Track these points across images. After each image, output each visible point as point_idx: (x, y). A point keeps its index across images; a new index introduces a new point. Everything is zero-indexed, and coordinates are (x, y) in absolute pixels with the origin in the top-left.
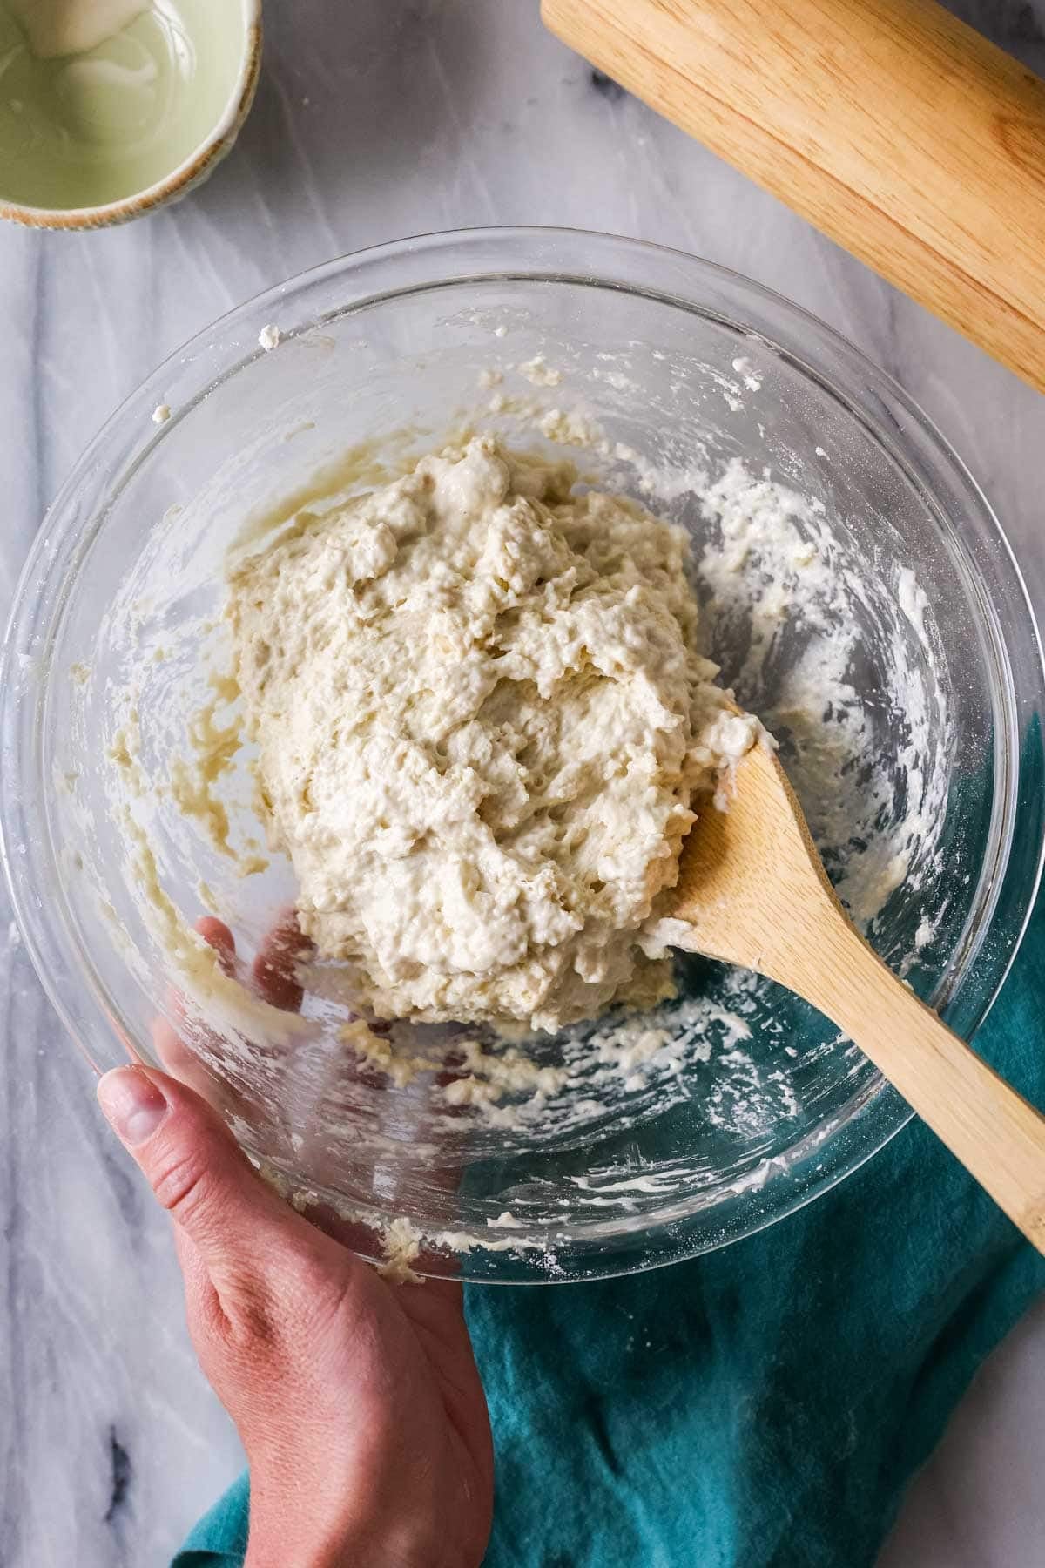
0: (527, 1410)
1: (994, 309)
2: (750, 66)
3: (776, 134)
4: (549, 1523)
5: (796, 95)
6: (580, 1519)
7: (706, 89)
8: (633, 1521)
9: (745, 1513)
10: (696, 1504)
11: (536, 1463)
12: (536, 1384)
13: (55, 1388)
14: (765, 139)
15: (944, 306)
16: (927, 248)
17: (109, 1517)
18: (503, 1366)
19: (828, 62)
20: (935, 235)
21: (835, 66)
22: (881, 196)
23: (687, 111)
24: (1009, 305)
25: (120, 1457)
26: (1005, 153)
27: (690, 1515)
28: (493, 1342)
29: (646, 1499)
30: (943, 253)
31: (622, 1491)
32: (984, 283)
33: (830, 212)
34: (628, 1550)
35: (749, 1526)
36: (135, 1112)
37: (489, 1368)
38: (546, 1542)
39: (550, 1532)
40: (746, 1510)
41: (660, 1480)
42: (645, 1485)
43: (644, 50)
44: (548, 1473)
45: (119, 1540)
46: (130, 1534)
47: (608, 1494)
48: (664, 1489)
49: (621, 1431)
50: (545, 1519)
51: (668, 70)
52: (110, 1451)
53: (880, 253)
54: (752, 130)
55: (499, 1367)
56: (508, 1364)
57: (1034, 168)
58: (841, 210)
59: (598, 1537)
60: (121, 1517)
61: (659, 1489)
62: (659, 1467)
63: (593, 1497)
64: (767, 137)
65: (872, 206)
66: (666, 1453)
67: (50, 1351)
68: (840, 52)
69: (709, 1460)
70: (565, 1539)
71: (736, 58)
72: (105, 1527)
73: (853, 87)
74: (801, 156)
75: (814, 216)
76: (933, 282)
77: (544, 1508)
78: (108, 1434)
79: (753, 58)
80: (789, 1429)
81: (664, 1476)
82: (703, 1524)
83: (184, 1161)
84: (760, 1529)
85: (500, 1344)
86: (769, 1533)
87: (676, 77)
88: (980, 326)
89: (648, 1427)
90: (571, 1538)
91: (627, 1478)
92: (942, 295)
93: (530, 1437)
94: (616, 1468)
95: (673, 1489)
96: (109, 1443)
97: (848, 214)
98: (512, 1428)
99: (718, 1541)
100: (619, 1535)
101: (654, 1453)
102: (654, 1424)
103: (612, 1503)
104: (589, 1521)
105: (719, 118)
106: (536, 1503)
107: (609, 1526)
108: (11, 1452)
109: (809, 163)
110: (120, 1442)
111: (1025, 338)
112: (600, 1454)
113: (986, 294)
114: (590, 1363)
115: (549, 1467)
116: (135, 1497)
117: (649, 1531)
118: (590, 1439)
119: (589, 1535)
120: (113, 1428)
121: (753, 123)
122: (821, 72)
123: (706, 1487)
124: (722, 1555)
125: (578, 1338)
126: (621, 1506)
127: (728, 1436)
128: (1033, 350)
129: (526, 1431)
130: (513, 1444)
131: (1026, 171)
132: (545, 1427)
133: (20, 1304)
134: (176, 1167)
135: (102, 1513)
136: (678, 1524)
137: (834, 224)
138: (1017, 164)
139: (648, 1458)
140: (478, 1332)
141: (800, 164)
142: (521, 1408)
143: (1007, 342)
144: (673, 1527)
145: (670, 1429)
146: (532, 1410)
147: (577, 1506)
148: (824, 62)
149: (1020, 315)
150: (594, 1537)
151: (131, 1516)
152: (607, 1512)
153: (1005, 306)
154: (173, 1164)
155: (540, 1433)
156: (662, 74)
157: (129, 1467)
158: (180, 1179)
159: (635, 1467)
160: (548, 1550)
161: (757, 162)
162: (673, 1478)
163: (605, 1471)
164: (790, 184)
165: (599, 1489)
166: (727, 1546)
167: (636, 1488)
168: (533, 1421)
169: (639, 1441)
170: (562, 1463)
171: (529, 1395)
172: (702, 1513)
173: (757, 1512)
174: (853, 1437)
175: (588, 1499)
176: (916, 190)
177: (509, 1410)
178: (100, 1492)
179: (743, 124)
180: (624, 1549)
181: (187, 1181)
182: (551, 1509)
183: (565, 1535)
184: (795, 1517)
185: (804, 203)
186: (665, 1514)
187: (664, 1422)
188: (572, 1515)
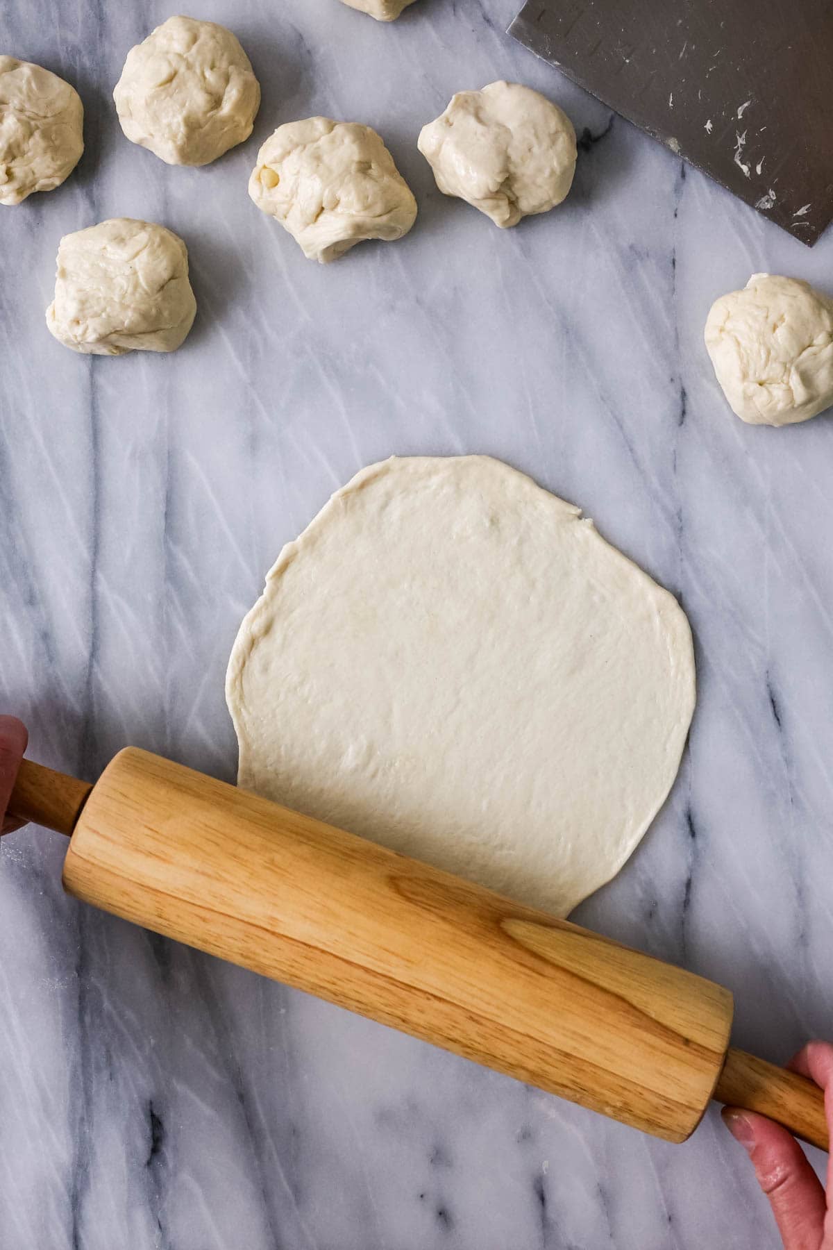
1: (422, 1001)
2: (219, 879)
3: (246, 919)
5: (255, 891)
7: (192, 901)
13: (111, 1075)
14: (240, 925)
15: (387, 1009)
16: (367, 970)
17: (149, 1163)
19: (272, 865)
20: (369, 959)
21: (277, 866)
22: (328, 943)
23: (180, 921)
24: (432, 995)
25: (156, 1122)
26: (401, 897)
30: (380, 971)
32: (412, 984)
33: (295, 964)
43: (142, 886)
45: (157, 1180)
51: (163, 896)
52: (150, 1119)
53: (334, 984)
54: (228, 921)
57: (422, 902)
58: (302, 960)
60: (158, 1164)
64: (241, 923)
65: (323, 951)
68: (278, 857)
71: (209, 876)
72: (147, 1170)
73: (292, 877)
74: (267, 930)
75: (283, 972)
76: (376, 994)
78: (148, 1107)
79: (220, 873)
87: (169, 898)
88: (415, 1016)
92: (386, 1001)
96: (149, 1114)
97: (307, 962)
105: (204, 920)
108: (83, 1119)
109: (273, 933)
110: (157, 1113)
111: (446, 1014)
113: (413, 991)
116: (167, 1150)
120: (151, 1103)
121: (229, 916)
122: (268, 871)
128: (455, 1022)
131: (417, 905)
135: (144, 1160)
137: (298, 973)
138: (411, 902)
141: (267, 936)
143: (435, 1022)
148: (267, 865)
149: (440, 999)
151: (164, 1163)
153: (430, 997)
156: (158, 899)
157: (162, 1129)
161: (236, 943)
164: (263, 953)
176: (350, 933)
178: (142, 1145)
179: (222, 919)
185: (274, 964)
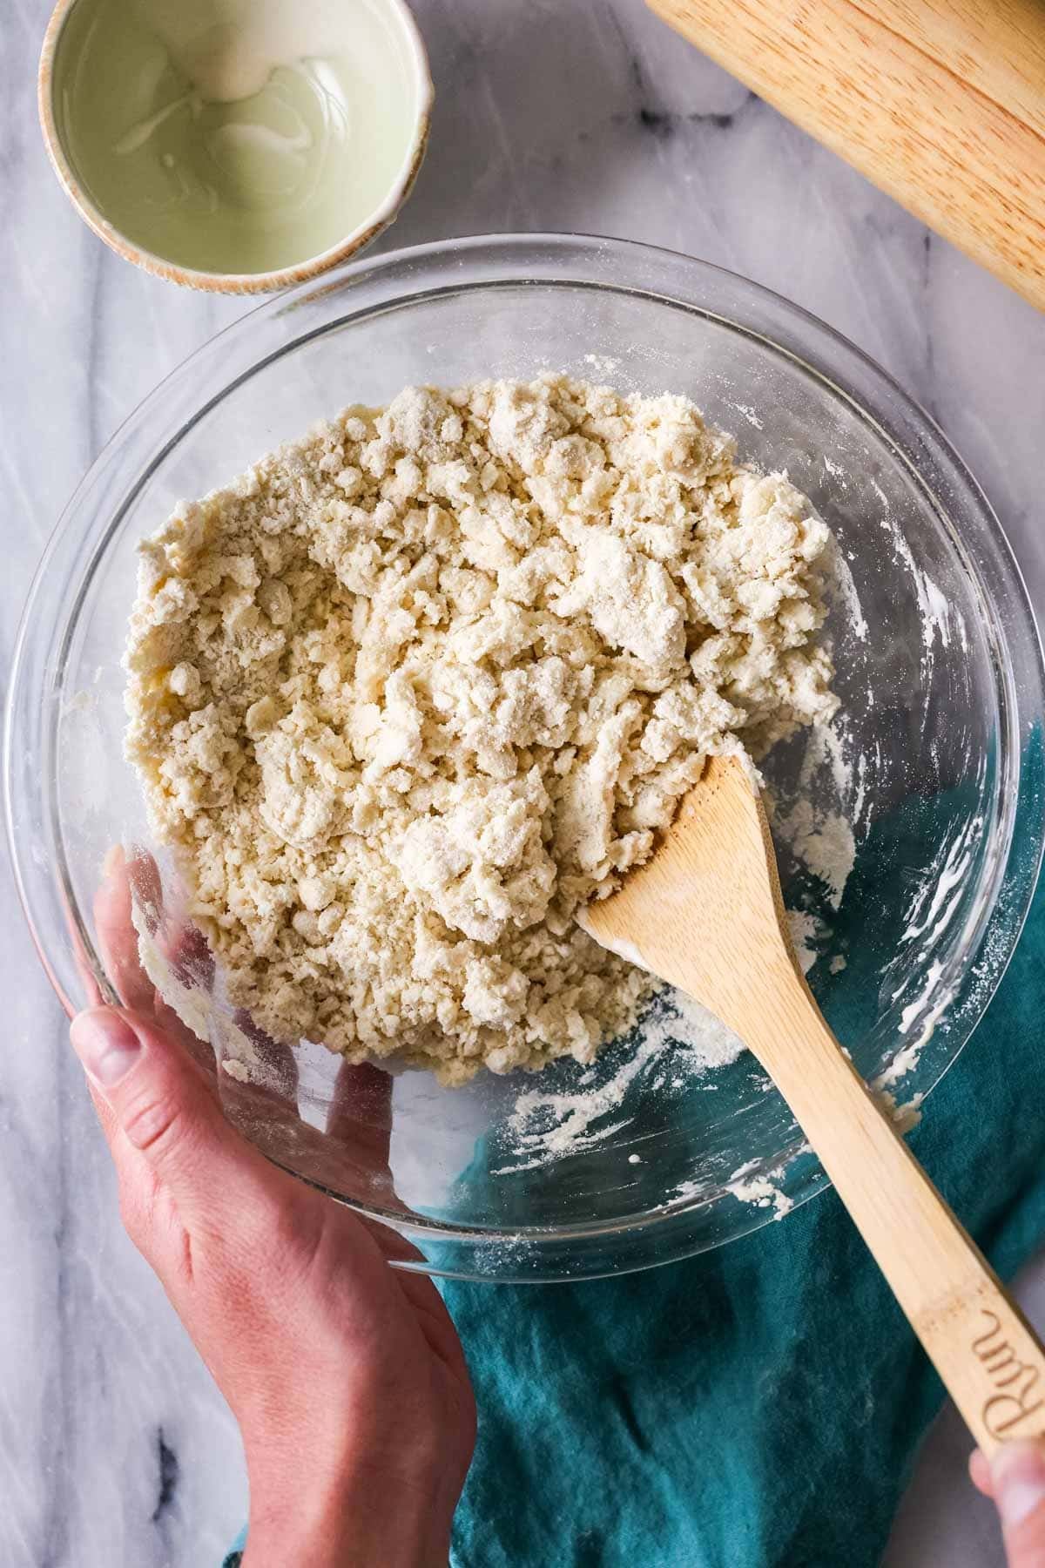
0: (555, 1389)
4: (580, 1501)
6: (609, 1496)
8: (661, 1495)
9: (770, 1485)
10: (721, 1477)
11: (565, 1442)
12: (563, 1365)
13: (103, 1390)
17: (156, 1517)
18: (531, 1348)
25: (167, 1457)
27: (714, 1488)
28: (520, 1325)
29: (672, 1473)
31: (649, 1467)
34: (657, 1523)
35: (774, 1498)
36: (108, 1052)
37: (517, 1350)
38: (578, 1521)
39: (581, 1511)
40: (770, 1483)
41: (687, 1457)
42: (671, 1460)
44: (578, 1452)
45: (167, 1541)
46: (176, 1533)
47: (635, 1471)
48: (690, 1463)
49: (647, 1408)
50: (576, 1497)
52: (157, 1453)
55: (527, 1348)
56: (536, 1346)
59: (627, 1512)
60: (169, 1518)
61: (684, 1463)
62: (685, 1443)
63: (622, 1474)
66: (692, 1428)
67: (99, 1355)
69: (734, 1434)
70: (595, 1516)
72: (153, 1527)
77: (574, 1488)
78: (156, 1436)
80: (810, 1402)
81: (688, 1450)
82: (729, 1496)
83: (158, 1103)
84: (785, 1501)
85: (527, 1327)
86: (793, 1503)
89: (673, 1404)
90: (600, 1515)
91: (654, 1454)
93: (558, 1416)
94: (643, 1444)
95: (698, 1462)
96: (157, 1445)
98: (540, 1407)
99: (744, 1513)
100: (646, 1509)
101: (678, 1428)
102: (679, 1401)
103: (640, 1478)
104: (618, 1497)
106: (567, 1482)
107: (637, 1501)
108: (60, 1454)
110: (169, 1444)
112: (627, 1431)
114: (616, 1344)
115: (578, 1446)
116: (182, 1497)
117: (675, 1504)
118: (617, 1417)
119: (618, 1512)
120: (160, 1430)
123: (730, 1462)
124: (748, 1527)
125: (603, 1320)
126: (647, 1481)
127: (751, 1410)
129: (554, 1410)
130: (542, 1423)
132: (573, 1407)
133: (70, 1309)
134: (150, 1108)
135: (150, 1513)
136: (704, 1497)
139: (674, 1435)
140: (506, 1317)
142: (549, 1388)
144: (699, 1499)
145: (694, 1405)
146: (560, 1390)
147: (605, 1484)
150: (623, 1513)
151: (178, 1516)
152: (635, 1488)
154: (147, 1105)
155: (568, 1411)
157: (176, 1467)
158: (154, 1120)
159: (661, 1443)
160: (580, 1528)
162: (698, 1454)
163: (632, 1447)
165: (627, 1466)
166: (754, 1518)
167: (662, 1464)
168: (561, 1401)
169: (664, 1417)
170: (591, 1442)
171: (557, 1377)
172: (727, 1485)
173: (782, 1484)
174: (870, 1404)
175: (617, 1476)
177: (536, 1390)
178: (148, 1492)
180: (652, 1524)
181: (161, 1122)
182: (581, 1488)
183: (596, 1513)
184: (818, 1486)
186: (691, 1487)
187: (689, 1399)
188: (601, 1493)
